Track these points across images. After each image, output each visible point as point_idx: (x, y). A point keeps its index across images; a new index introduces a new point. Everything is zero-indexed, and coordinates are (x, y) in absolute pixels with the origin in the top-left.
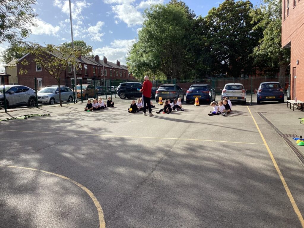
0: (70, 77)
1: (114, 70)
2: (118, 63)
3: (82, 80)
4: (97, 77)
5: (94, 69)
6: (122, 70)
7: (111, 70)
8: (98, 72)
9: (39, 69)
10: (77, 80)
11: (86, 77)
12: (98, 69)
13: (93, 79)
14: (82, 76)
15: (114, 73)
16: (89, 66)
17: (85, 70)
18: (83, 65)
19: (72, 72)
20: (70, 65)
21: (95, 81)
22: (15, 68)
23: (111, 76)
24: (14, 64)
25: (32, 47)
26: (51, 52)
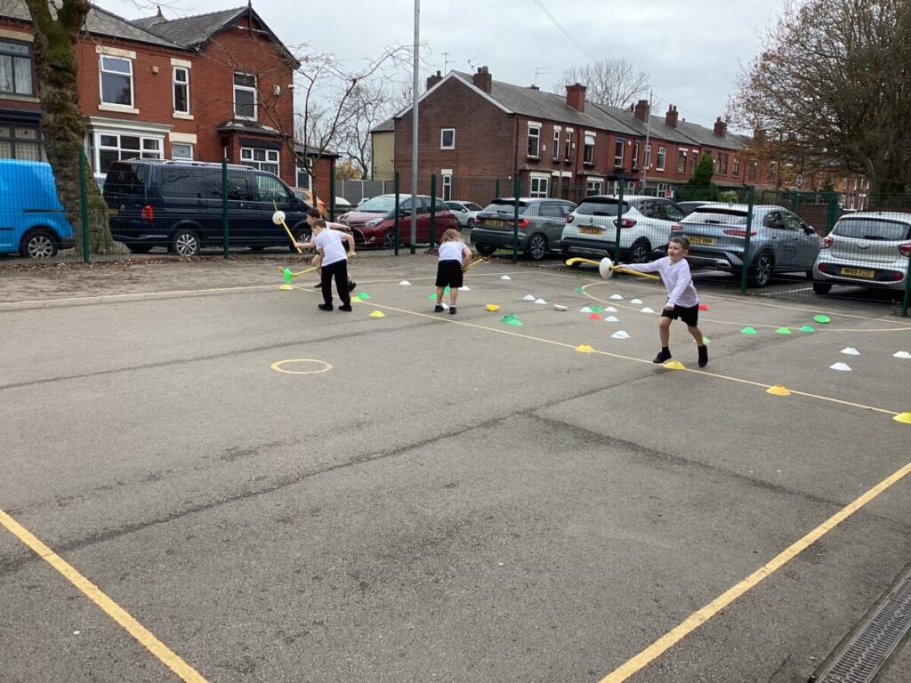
0: (531, 171)
1: (697, 152)
2: (720, 127)
3: (572, 182)
4: (626, 171)
5: (618, 146)
6: (726, 152)
7: (682, 152)
8: (634, 157)
9: (447, 143)
10: (554, 178)
11: (585, 173)
12: (635, 147)
13: (610, 179)
14: (573, 167)
15: (696, 159)
16: (602, 135)
17: (587, 147)
18: (581, 131)
19: (541, 155)
20: (534, 131)
21: (616, 183)
22: (391, 138)
23: (681, 170)
24: (389, 125)
25: (436, 75)
26: (485, 91)
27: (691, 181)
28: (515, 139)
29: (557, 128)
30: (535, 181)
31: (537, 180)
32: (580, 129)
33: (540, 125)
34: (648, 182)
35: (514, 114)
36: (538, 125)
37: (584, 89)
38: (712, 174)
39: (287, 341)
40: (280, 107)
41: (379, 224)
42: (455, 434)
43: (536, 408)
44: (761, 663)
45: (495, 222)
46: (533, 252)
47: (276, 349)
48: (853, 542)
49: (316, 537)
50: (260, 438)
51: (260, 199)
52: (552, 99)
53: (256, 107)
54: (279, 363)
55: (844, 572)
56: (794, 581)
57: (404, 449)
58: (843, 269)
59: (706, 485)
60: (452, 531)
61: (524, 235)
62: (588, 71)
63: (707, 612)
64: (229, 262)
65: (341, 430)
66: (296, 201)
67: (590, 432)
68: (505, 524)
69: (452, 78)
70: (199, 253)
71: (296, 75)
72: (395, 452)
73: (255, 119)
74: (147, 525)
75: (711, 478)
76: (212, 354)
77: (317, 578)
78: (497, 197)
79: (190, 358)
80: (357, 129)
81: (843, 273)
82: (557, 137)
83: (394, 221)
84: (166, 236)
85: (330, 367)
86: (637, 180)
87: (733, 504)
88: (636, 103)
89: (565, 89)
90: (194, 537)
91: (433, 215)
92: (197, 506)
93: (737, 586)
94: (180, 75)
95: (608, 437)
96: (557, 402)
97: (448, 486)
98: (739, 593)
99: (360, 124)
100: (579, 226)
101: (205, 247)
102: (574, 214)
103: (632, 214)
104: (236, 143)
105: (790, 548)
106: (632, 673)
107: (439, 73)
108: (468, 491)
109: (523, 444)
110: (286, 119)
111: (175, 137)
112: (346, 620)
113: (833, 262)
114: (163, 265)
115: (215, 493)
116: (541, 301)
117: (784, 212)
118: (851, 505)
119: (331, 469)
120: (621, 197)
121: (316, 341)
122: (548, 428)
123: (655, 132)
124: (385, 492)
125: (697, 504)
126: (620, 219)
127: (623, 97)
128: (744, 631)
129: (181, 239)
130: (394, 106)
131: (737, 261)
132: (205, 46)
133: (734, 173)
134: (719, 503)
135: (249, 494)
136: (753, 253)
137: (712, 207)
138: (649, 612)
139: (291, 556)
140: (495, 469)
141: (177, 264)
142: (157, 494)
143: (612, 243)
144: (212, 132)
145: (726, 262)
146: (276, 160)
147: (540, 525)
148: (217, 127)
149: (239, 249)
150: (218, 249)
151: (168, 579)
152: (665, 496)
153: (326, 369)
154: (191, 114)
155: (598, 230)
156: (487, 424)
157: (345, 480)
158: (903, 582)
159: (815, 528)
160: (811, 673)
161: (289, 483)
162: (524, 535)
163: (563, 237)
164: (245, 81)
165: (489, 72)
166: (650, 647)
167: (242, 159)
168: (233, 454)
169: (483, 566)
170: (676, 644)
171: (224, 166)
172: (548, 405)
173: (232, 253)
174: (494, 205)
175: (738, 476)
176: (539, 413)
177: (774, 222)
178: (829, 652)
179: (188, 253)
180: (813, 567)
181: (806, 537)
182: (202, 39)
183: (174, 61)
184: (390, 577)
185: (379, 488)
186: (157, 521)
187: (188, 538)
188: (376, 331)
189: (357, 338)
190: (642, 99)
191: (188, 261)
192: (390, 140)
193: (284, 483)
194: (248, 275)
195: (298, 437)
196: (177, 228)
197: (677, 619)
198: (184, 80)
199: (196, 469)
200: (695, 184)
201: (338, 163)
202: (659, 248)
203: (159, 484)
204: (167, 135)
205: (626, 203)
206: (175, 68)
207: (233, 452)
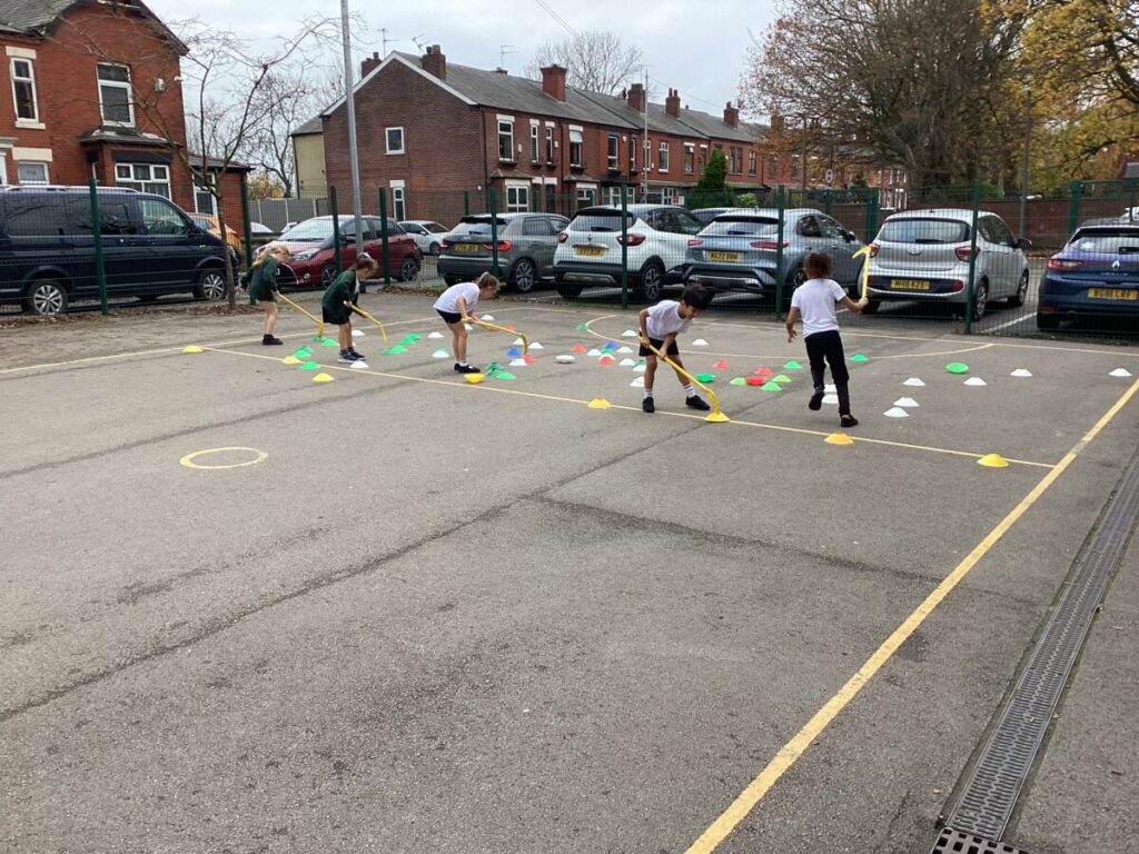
0: (505, 178)
1: (705, 146)
2: (731, 115)
3: (558, 189)
4: (623, 174)
5: (611, 142)
6: (740, 146)
7: (688, 147)
8: (631, 156)
9: (395, 146)
10: (535, 186)
11: (574, 178)
12: (631, 143)
13: (604, 185)
14: (558, 171)
15: (705, 156)
16: (592, 130)
17: (574, 146)
18: (564, 126)
19: (516, 158)
20: (505, 127)
21: (611, 190)
22: (319, 142)
23: (688, 170)
24: (316, 126)
25: (372, 57)
26: (438, 76)
27: (700, 182)
28: (481, 137)
29: (534, 123)
30: (512, 191)
31: (514, 190)
32: (562, 122)
33: (512, 119)
34: (650, 187)
35: (478, 106)
36: (510, 119)
37: (563, 71)
38: (725, 174)
39: (201, 424)
40: (166, 106)
41: (313, 256)
42: (444, 534)
43: (548, 489)
44: (875, 807)
45: (467, 246)
46: (519, 283)
47: (184, 436)
48: (959, 628)
49: (265, 704)
50: (172, 566)
51: (147, 232)
52: (524, 84)
53: (131, 108)
54: (192, 455)
55: (954, 669)
56: (898, 688)
57: (378, 562)
58: (894, 282)
59: (772, 570)
60: (455, 672)
61: (506, 261)
62: (566, 48)
63: (798, 744)
64: (111, 319)
65: (287, 543)
66: (198, 231)
67: (620, 515)
68: (525, 653)
69: (394, 60)
70: (66, 310)
71: (184, 62)
72: (366, 568)
73: (131, 124)
74: (15, 712)
75: (776, 559)
76: (95, 450)
77: (272, 763)
78: (467, 213)
79: (63, 458)
80: (272, 133)
81: (893, 286)
82: (534, 134)
83: (334, 250)
84: (17, 290)
85: (264, 455)
86: (636, 185)
87: (807, 592)
88: (629, 88)
89: (540, 72)
90: (87, 722)
91: (385, 241)
92: (87, 675)
93: (830, 703)
94: (22, 68)
95: (643, 519)
96: (574, 478)
97: (443, 609)
98: (834, 713)
99: (275, 124)
100: (575, 246)
101: (74, 301)
102: (568, 231)
103: (639, 228)
104: (108, 158)
105: (886, 643)
106: (716, 844)
107: (376, 55)
108: (472, 614)
109: (537, 540)
110: (174, 121)
111: (21, 154)
112: (320, 820)
113: (881, 274)
114: (18, 330)
115: (113, 654)
116: (535, 346)
117: (819, 216)
118: (948, 578)
119: (278, 601)
120: (624, 207)
121: (242, 420)
122: (567, 515)
123: (654, 123)
124: (357, 628)
125: (765, 597)
126: (625, 235)
127: (611, 82)
128: (847, 764)
129: (40, 293)
130: (319, 100)
131: (768, 280)
132: (52, 28)
133: (751, 171)
134: (790, 593)
135: (163, 651)
136: (787, 268)
137: (732, 214)
138: (726, 754)
139: (232, 736)
140: (504, 578)
141: (37, 327)
142: (27, 663)
143: (618, 265)
144: (73, 144)
145: (756, 282)
146: (165, 177)
147: (572, 649)
148: (79, 137)
149: (123, 300)
150: (94, 302)
151: (52, 793)
152: (724, 591)
153: (259, 460)
154: (40, 121)
155: (599, 250)
156: (486, 516)
157: (299, 614)
158: (1025, 674)
159: (910, 614)
160: (938, 813)
161: (219, 628)
162: (552, 665)
163: (556, 261)
164: (112, 73)
165: (442, 52)
166: (734, 803)
167: (118, 179)
168: (135, 593)
169: (504, 717)
170: (765, 794)
171: (93, 190)
172: (562, 482)
173: (112, 306)
174: (464, 224)
175: (808, 554)
176: (552, 494)
177: (808, 229)
178: (955, 780)
179: (51, 310)
180: (917, 666)
181: (903, 627)
182: (46, 19)
183: (10, 50)
184: (377, 750)
185: (348, 621)
186: (30, 704)
187: (78, 726)
188: (324, 400)
189: (299, 412)
190: (635, 83)
191: (51, 322)
192: (318, 144)
193: (213, 628)
194: (138, 335)
195: (227, 560)
196: (33, 277)
197: (763, 760)
198: (28, 76)
199: (82, 620)
200: (706, 187)
201: (250, 178)
202: (676, 268)
203: (29, 649)
204: (9, 152)
205: (630, 215)
206: (13, 60)
207: (134, 590)
